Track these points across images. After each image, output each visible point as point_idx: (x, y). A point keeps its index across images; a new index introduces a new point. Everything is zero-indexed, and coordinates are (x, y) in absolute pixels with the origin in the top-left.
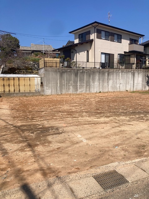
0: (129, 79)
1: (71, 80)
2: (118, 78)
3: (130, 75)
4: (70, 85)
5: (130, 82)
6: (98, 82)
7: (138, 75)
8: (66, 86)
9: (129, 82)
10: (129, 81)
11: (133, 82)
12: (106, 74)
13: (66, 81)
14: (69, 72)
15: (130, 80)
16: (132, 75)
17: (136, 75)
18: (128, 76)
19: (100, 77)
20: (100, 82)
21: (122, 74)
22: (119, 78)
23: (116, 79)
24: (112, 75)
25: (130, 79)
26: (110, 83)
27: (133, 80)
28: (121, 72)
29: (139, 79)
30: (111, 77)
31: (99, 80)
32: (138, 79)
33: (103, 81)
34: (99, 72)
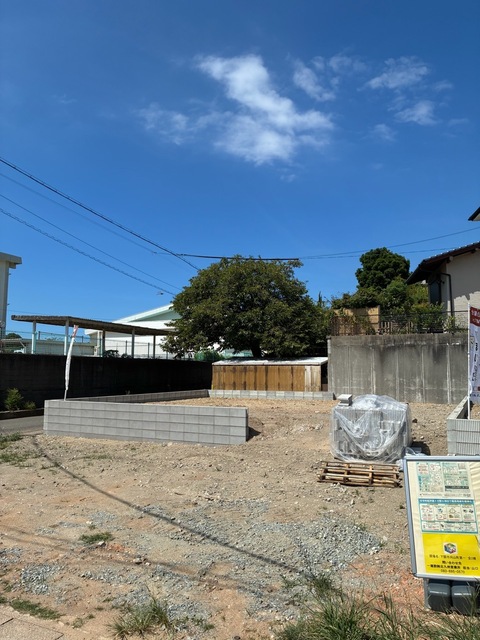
1: (419, 375)
13: (400, 377)
14: (411, 346)
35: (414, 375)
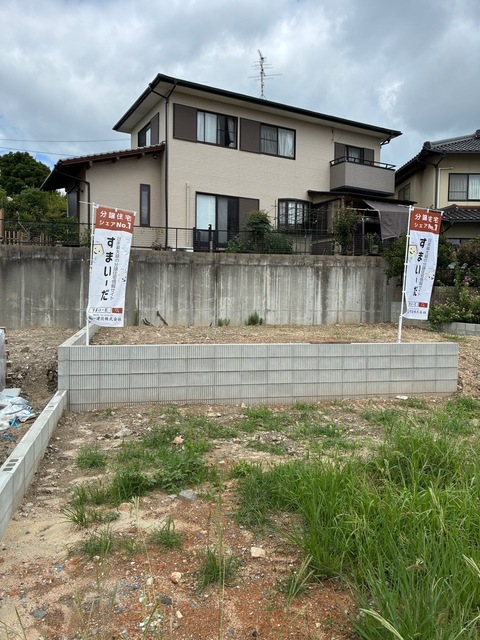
0: (305, 293)
1: (50, 293)
2: (256, 287)
3: (309, 280)
4: (43, 313)
5: (309, 306)
6: (168, 303)
7: (345, 279)
8: (27, 313)
9: (303, 307)
10: (304, 301)
11: (325, 306)
12: (207, 274)
13: (26, 296)
14: (41, 260)
15: (309, 298)
16: (318, 276)
17: (336, 277)
18: (300, 280)
19: (176, 282)
20: (180, 300)
21: (272, 274)
22: (262, 290)
23: (250, 292)
24: (233, 275)
25: (311, 293)
26: (222, 307)
27: (324, 299)
28: (271, 266)
29: (349, 294)
30: (227, 283)
31: (175, 293)
32: (344, 293)
33: (192, 299)
34: (175, 265)
35: (43, 294)
